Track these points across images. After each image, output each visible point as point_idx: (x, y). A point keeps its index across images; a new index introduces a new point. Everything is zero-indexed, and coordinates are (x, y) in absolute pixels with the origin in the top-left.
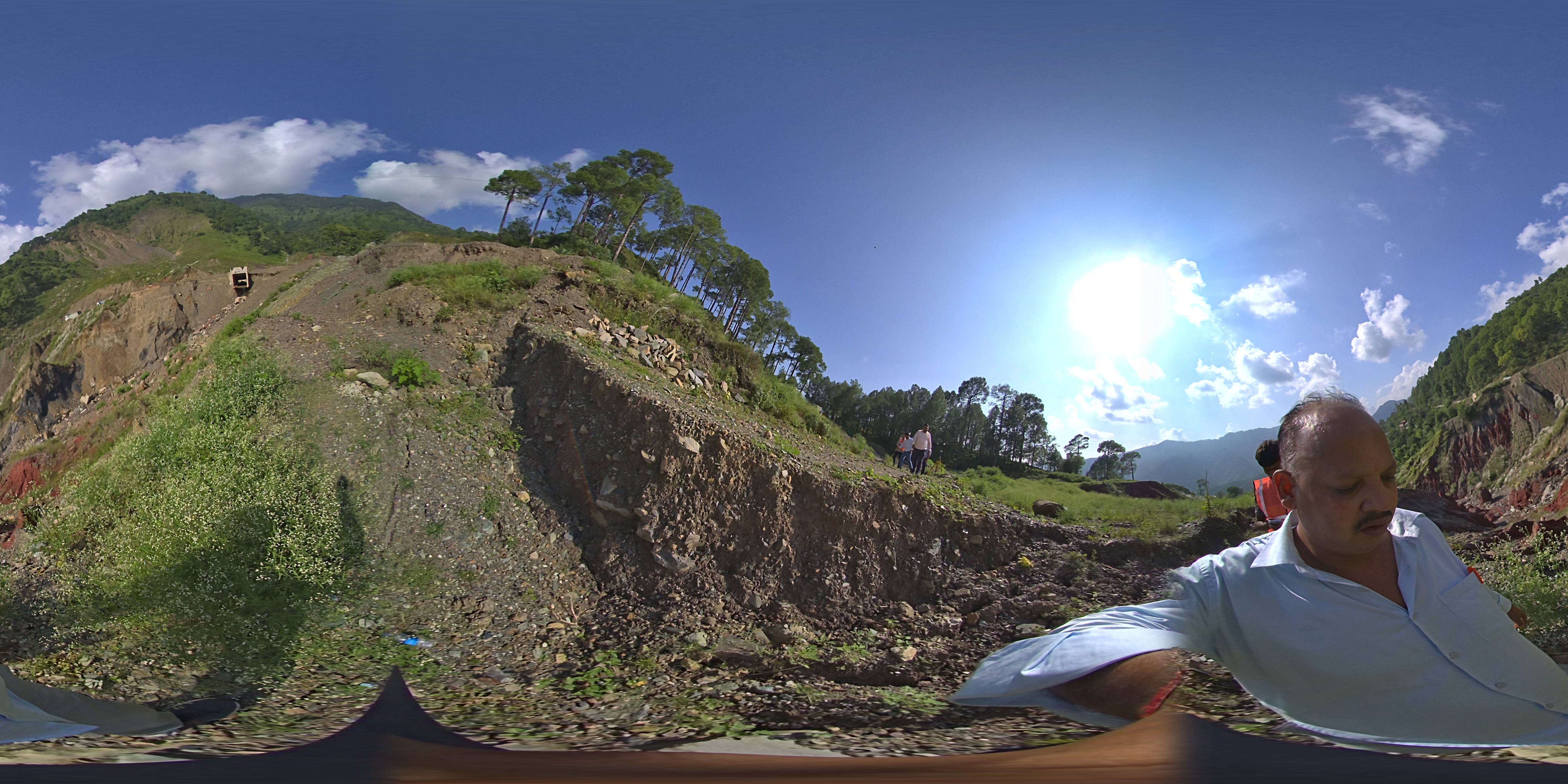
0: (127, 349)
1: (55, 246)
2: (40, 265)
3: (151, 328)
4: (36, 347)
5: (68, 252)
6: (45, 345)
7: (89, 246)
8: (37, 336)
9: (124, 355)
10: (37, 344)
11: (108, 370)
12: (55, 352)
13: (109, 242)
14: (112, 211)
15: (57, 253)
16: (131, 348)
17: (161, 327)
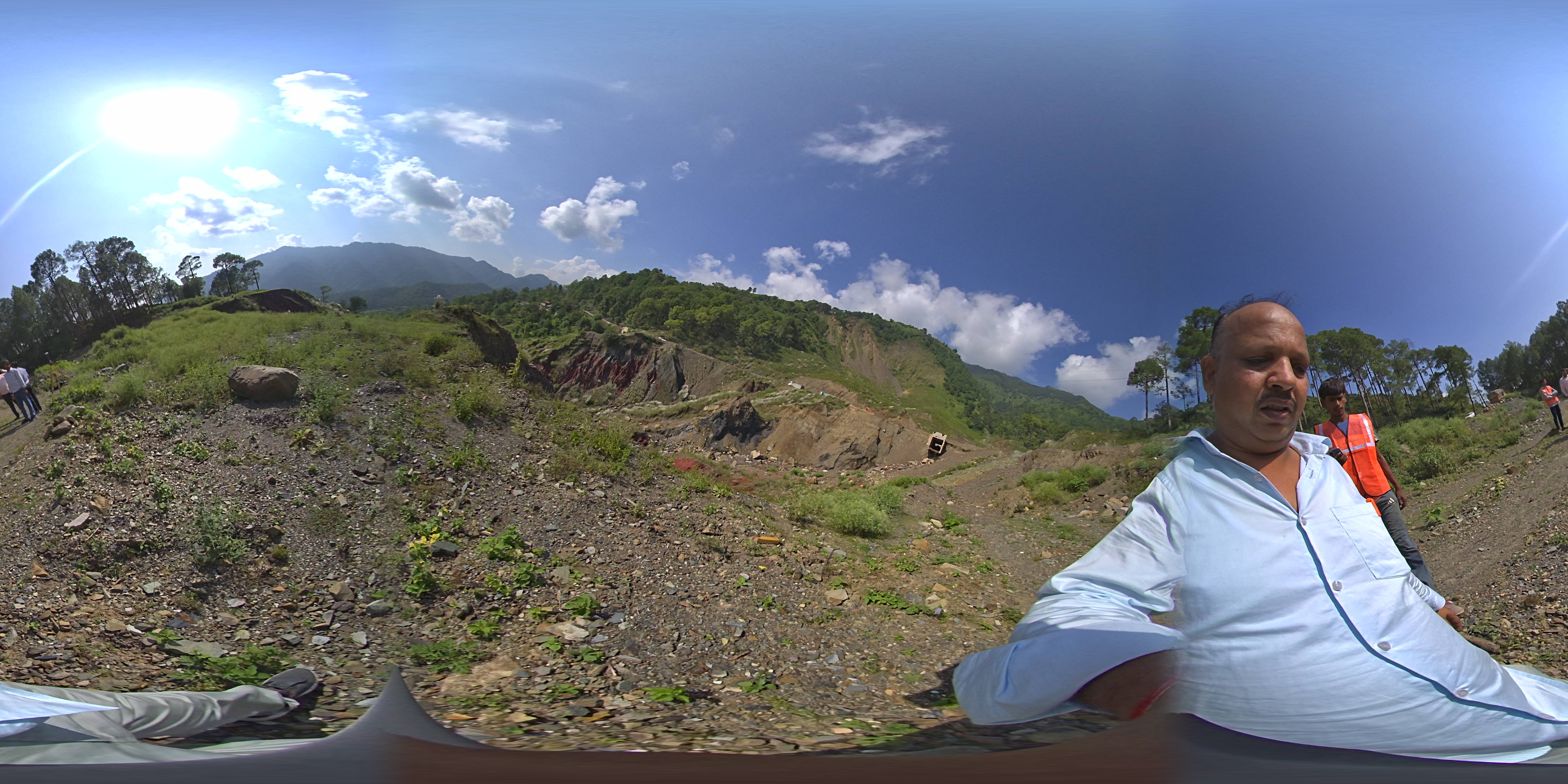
0: (815, 444)
1: (831, 321)
2: (808, 325)
3: (845, 442)
4: (750, 384)
5: (835, 333)
6: (759, 389)
7: (852, 341)
8: (759, 376)
9: (810, 446)
10: (754, 383)
11: (789, 448)
12: (760, 401)
13: (866, 349)
14: (890, 327)
15: (827, 327)
16: (818, 446)
17: (853, 447)
